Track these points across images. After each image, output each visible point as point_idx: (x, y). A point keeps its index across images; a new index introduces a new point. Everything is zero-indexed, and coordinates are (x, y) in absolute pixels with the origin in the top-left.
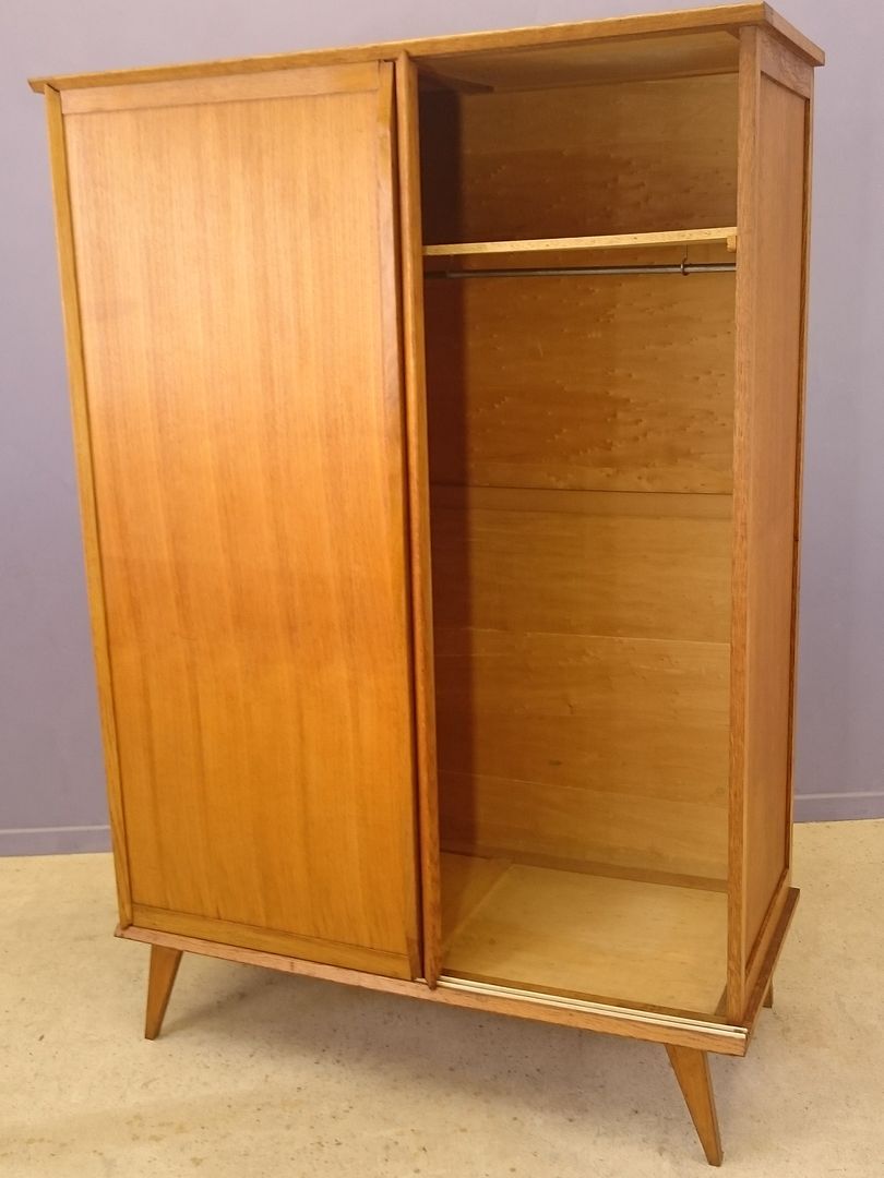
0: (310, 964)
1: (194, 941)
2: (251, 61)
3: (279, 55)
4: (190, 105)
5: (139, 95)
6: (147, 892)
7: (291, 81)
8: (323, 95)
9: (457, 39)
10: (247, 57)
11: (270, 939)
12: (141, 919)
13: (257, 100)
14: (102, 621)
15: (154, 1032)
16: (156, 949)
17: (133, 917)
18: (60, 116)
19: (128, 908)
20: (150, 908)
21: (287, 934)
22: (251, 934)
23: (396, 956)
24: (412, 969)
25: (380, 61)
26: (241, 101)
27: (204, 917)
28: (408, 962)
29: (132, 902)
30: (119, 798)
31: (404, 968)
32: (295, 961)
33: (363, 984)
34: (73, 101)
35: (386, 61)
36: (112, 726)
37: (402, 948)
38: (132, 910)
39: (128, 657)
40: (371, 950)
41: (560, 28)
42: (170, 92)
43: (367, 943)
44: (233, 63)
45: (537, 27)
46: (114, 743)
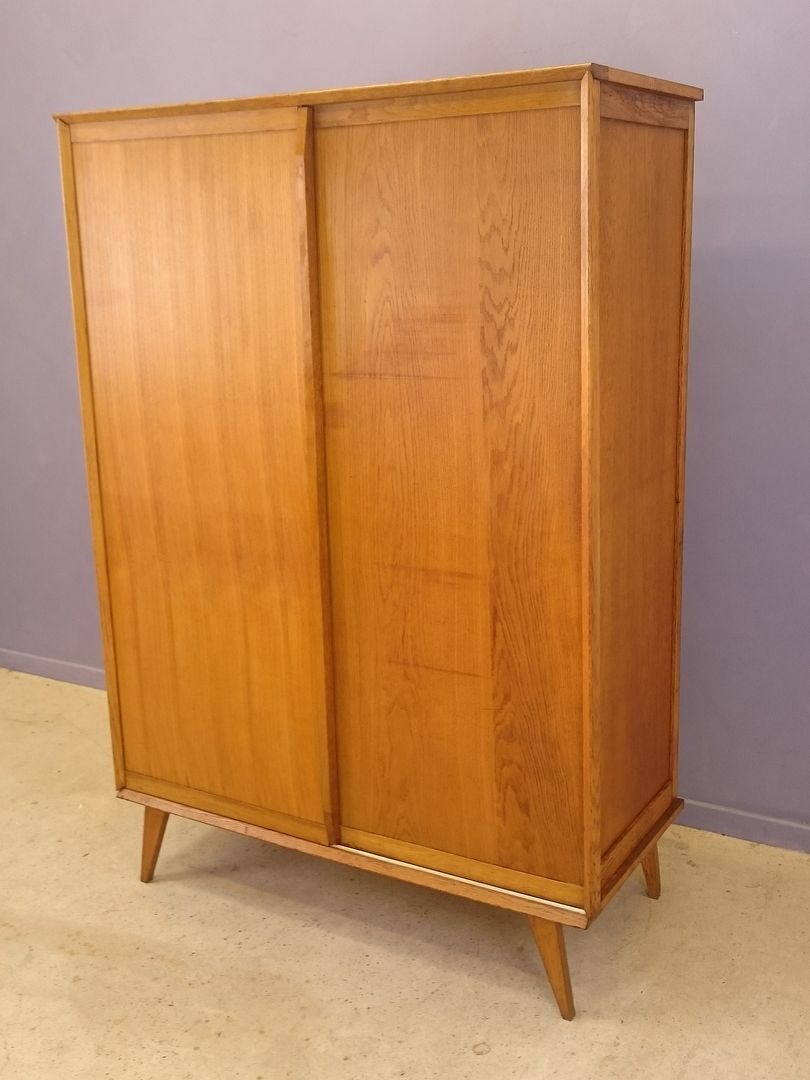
0: (260, 829)
1: (175, 805)
2: (212, 104)
3: (233, 100)
4: (162, 138)
5: (125, 129)
6: (137, 762)
7: (236, 121)
8: (258, 132)
9: (363, 90)
10: (209, 100)
11: (225, 805)
12: (132, 783)
13: (211, 135)
14: (101, 543)
15: (148, 877)
16: (148, 810)
17: (125, 781)
18: (69, 144)
19: (121, 773)
20: (139, 775)
21: (237, 802)
22: (210, 800)
23: (316, 825)
24: (330, 837)
25: (299, 107)
26: (199, 136)
27: (177, 785)
28: (325, 831)
29: (125, 769)
30: (115, 685)
31: (323, 836)
32: (249, 826)
33: (299, 848)
34: (82, 132)
35: (303, 106)
36: (109, 628)
37: (321, 820)
38: (125, 776)
39: (121, 573)
40: (299, 820)
41: (440, 82)
42: (148, 128)
43: (295, 813)
44: (200, 105)
45: (422, 82)
46: (111, 641)
